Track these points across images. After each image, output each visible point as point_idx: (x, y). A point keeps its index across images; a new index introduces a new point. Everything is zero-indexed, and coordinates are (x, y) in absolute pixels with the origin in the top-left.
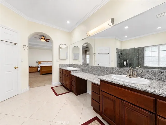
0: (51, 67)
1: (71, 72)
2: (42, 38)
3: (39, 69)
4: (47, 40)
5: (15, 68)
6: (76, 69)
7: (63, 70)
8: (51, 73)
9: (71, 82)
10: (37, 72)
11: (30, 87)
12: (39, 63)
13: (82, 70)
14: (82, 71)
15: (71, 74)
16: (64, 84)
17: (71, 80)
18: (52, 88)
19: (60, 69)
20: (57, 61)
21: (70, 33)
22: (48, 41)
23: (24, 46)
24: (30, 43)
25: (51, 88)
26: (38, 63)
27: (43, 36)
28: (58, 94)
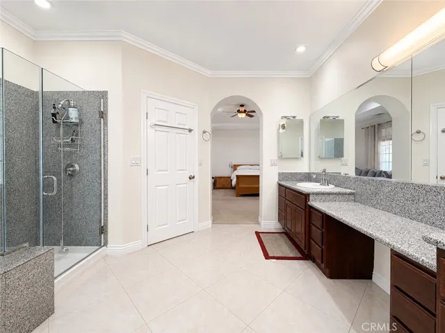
0: (256, 178)
1: (311, 198)
2: (239, 111)
3: (234, 182)
4: (250, 114)
5: (190, 178)
6: (330, 188)
7: (286, 188)
8: (258, 195)
9: (310, 227)
10: (230, 188)
11: (214, 222)
12: (235, 167)
13: (353, 194)
14: (352, 197)
15: (309, 203)
16: (288, 231)
17: (310, 222)
18: (257, 234)
19: (280, 185)
20: (272, 165)
21: (309, 80)
22: (252, 116)
23: (204, 132)
24: (214, 125)
25: (256, 232)
26: (232, 167)
27: (242, 106)
28: (271, 255)
